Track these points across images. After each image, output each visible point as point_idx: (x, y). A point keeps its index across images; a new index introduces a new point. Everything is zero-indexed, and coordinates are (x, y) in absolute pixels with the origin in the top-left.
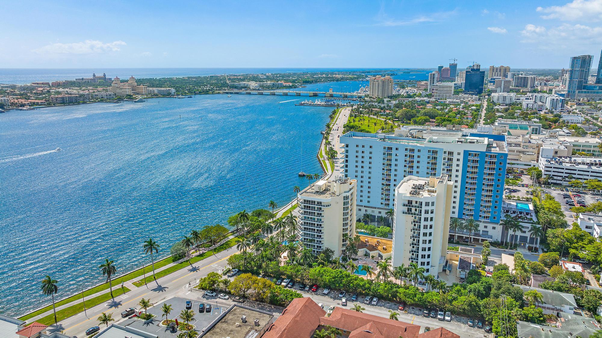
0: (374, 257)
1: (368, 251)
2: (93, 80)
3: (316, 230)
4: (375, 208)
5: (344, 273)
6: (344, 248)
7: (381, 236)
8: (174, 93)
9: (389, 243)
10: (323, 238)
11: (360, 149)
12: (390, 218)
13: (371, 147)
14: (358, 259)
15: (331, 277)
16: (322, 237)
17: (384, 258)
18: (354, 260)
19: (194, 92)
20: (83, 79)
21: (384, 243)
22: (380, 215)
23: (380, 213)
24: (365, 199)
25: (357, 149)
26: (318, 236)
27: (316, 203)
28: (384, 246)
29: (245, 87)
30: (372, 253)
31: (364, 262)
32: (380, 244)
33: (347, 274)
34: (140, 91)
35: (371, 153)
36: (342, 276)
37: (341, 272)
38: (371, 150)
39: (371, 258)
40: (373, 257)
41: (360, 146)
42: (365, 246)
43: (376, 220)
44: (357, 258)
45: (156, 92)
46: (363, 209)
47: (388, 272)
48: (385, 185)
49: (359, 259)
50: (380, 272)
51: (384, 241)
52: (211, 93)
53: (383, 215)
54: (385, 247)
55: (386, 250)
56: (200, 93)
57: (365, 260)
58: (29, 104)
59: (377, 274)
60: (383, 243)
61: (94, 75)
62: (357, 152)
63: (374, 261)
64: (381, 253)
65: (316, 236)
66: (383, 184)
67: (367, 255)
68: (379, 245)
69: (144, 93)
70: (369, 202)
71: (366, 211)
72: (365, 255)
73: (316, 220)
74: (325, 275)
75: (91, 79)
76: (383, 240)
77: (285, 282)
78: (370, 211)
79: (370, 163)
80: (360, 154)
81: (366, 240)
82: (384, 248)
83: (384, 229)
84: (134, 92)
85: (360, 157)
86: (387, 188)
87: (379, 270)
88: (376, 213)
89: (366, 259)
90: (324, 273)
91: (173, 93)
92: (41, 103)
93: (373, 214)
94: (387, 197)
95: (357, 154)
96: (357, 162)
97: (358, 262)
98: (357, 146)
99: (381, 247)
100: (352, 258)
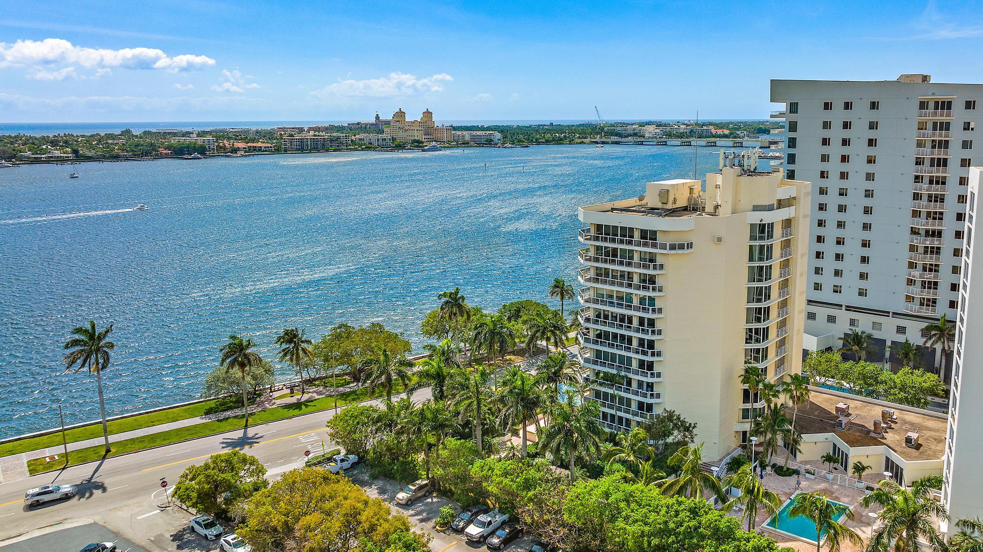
0: (864, 469)
1: (843, 445)
2: (375, 125)
3: (635, 343)
4: (885, 313)
5: (704, 520)
6: (747, 426)
7: (901, 401)
8: (499, 140)
9: (931, 423)
10: (659, 375)
11: (838, 115)
12: (938, 347)
13: (874, 106)
14: (796, 472)
15: (647, 528)
16: (656, 369)
17: (907, 477)
18: (781, 471)
19: (537, 140)
20: (358, 124)
21: (912, 424)
22: (901, 338)
23: (901, 330)
24: (850, 283)
25: (827, 116)
26: (642, 364)
27: (637, 236)
28: (910, 434)
29: (635, 134)
30: (856, 454)
31: (823, 486)
32: (893, 425)
33: (722, 525)
34: (439, 135)
35: (873, 126)
36: (696, 528)
37: (694, 512)
38: (873, 116)
39: (850, 470)
40: (859, 469)
41: (838, 106)
42: (834, 426)
43: (887, 354)
44: (793, 465)
45: (467, 138)
46: (843, 317)
47: (922, 540)
48: (923, 233)
49: (802, 471)
50: (880, 536)
51: (911, 417)
52: (568, 143)
53: (914, 335)
54: (914, 435)
55: (918, 447)
56: (547, 142)
57: (825, 480)
58: (246, 148)
59: (866, 542)
60: (905, 422)
61: (377, 117)
62: (826, 125)
63: (862, 485)
64: (896, 458)
65: (635, 365)
66: (914, 232)
67: (835, 458)
68: (890, 428)
69: (445, 140)
70: (862, 293)
71: (853, 322)
72: (828, 459)
73: (636, 302)
74: (627, 518)
75: (372, 124)
76: (911, 415)
77: (483, 524)
78: (865, 324)
79: (871, 160)
80: (836, 134)
81: (841, 405)
82: (908, 441)
83: (914, 377)
84: (429, 137)
85: (836, 143)
86: (928, 244)
87: (878, 525)
88: (888, 331)
89: (831, 476)
90: (622, 505)
91: (496, 141)
92: (265, 148)
93: (877, 335)
94: (929, 276)
95: (827, 134)
96: (825, 158)
97: (798, 483)
98: (827, 106)
99: (897, 437)
100: (774, 466)
